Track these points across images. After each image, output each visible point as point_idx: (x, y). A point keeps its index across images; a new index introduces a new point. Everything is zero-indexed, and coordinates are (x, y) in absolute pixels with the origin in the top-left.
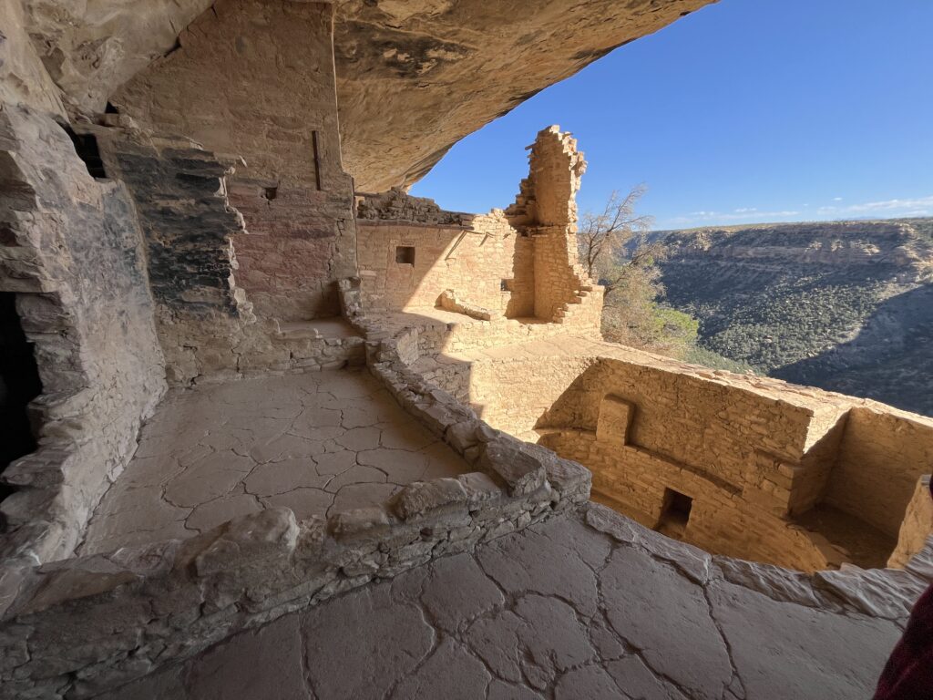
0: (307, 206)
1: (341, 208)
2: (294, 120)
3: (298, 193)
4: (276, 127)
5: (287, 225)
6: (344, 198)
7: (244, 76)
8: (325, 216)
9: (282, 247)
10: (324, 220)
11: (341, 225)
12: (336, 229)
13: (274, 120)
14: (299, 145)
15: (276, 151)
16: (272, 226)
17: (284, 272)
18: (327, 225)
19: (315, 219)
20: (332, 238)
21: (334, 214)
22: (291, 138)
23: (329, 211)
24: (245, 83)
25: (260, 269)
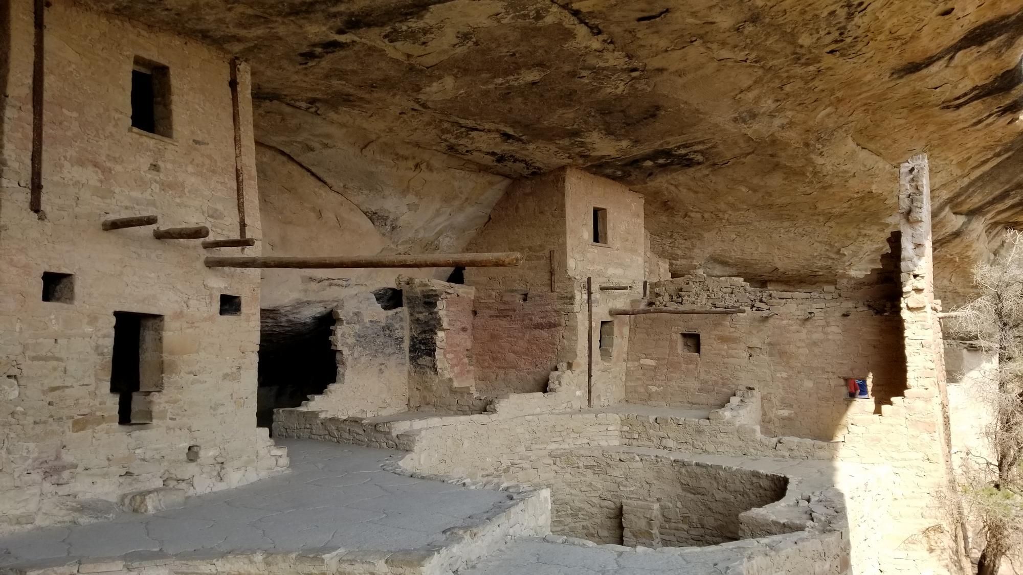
0: (545, 305)
1: (566, 304)
2: (540, 246)
3: (539, 296)
4: (531, 253)
5: (531, 320)
6: (569, 296)
7: (517, 226)
8: (556, 311)
9: (527, 337)
10: (554, 314)
11: (566, 317)
12: (562, 321)
13: (530, 248)
14: (543, 262)
15: (530, 269)
16: (523, 321)
17: (527, 355)
18: (556, 318)
19: (549, 314)
20: (559, 328)
21: (561, 309)
22: (539, 258)
23: (559, 307)
24: (517, 230)
25: (514, 352)
